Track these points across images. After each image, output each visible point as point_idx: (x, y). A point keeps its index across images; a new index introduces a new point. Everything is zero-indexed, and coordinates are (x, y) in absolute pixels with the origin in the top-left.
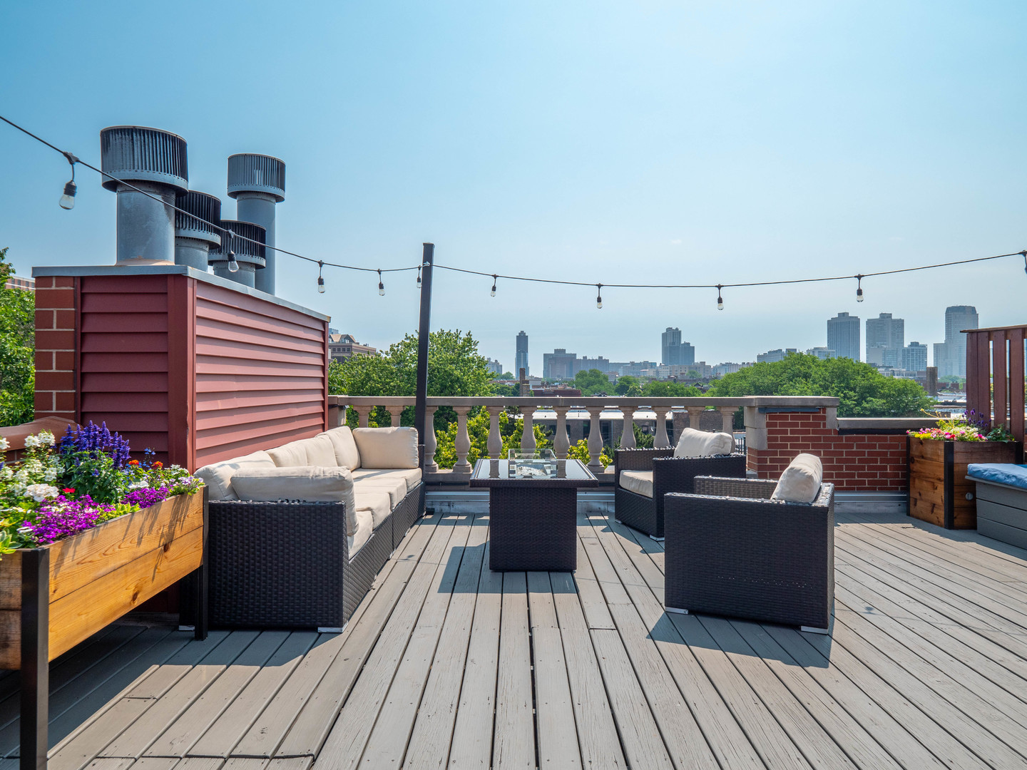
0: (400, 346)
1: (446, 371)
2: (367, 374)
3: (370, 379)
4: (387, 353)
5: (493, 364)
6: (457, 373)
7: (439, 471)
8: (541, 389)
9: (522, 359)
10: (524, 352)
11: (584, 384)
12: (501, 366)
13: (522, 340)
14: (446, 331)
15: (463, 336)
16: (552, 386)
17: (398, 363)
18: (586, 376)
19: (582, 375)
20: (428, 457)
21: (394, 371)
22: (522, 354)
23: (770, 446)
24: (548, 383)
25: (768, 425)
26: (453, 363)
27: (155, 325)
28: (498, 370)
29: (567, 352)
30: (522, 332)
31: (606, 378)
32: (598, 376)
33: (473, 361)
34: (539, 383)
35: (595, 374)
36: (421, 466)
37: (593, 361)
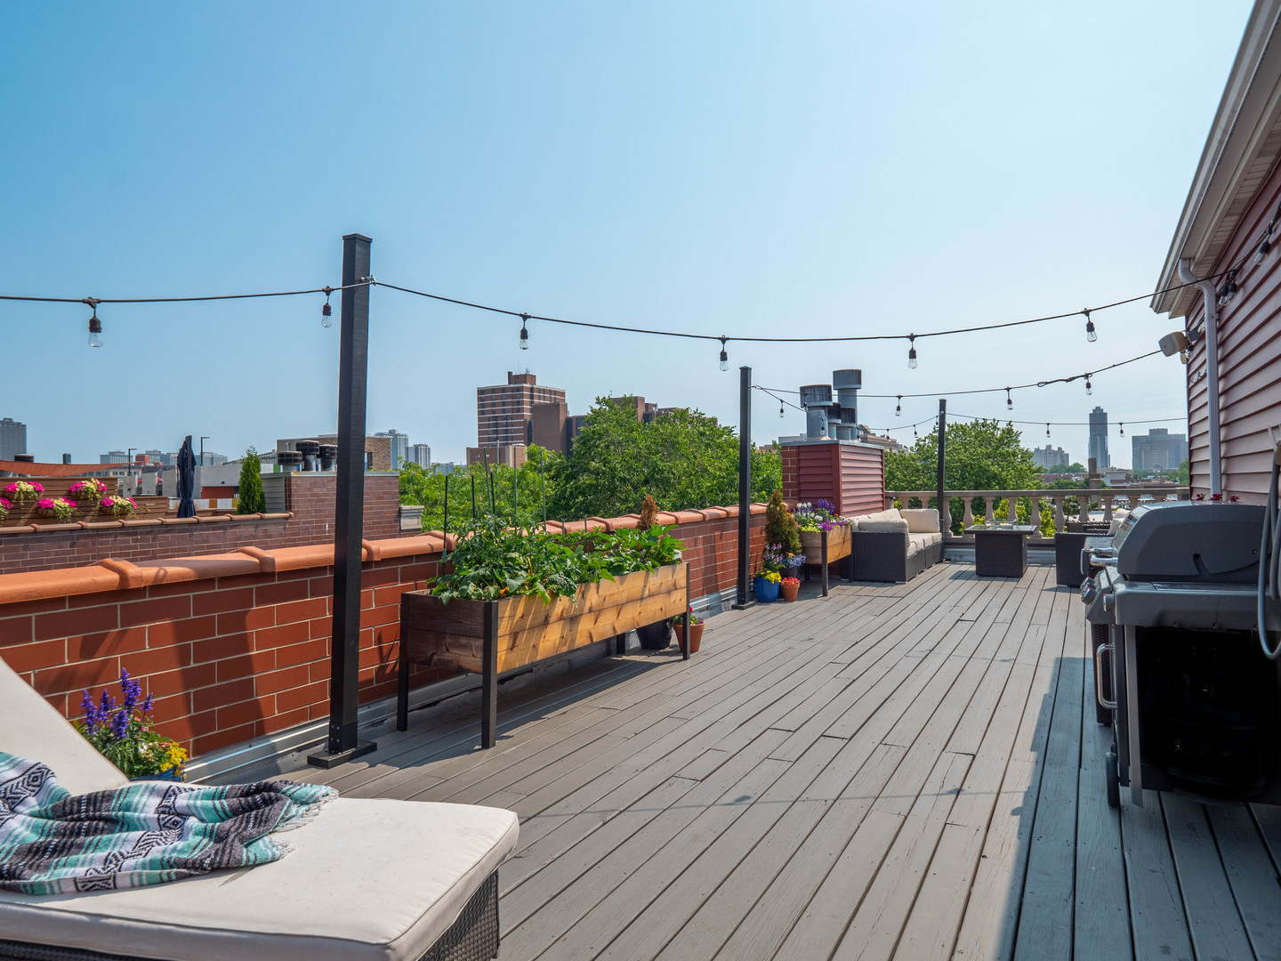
0: (927, 440)
1: (980, 467)
2: (890, 472)
3: (894, 477)
4: (911, 449)
5: (1055, 453)
6: (994, 469)
7: (953, 537)
8: (1125, 484)
9: (1099, 446)
10: (1100, 435)
12: (1067, 455)
13: (1098, 421)
14: (981, 421)
15: (1002, 425)
16: (1142, 481)
17: (925, 460)
20: (946, 528)
21: (920, 468)
22: (1098, 438)
24: (1136, 477)
26: (989, 457)
27: (828, 463)
28: (1063, 461)
29: (1169, 433)
30: (1098, 408)
33: (1014, 454)
34: (1123, 477)
36: (941, 531)
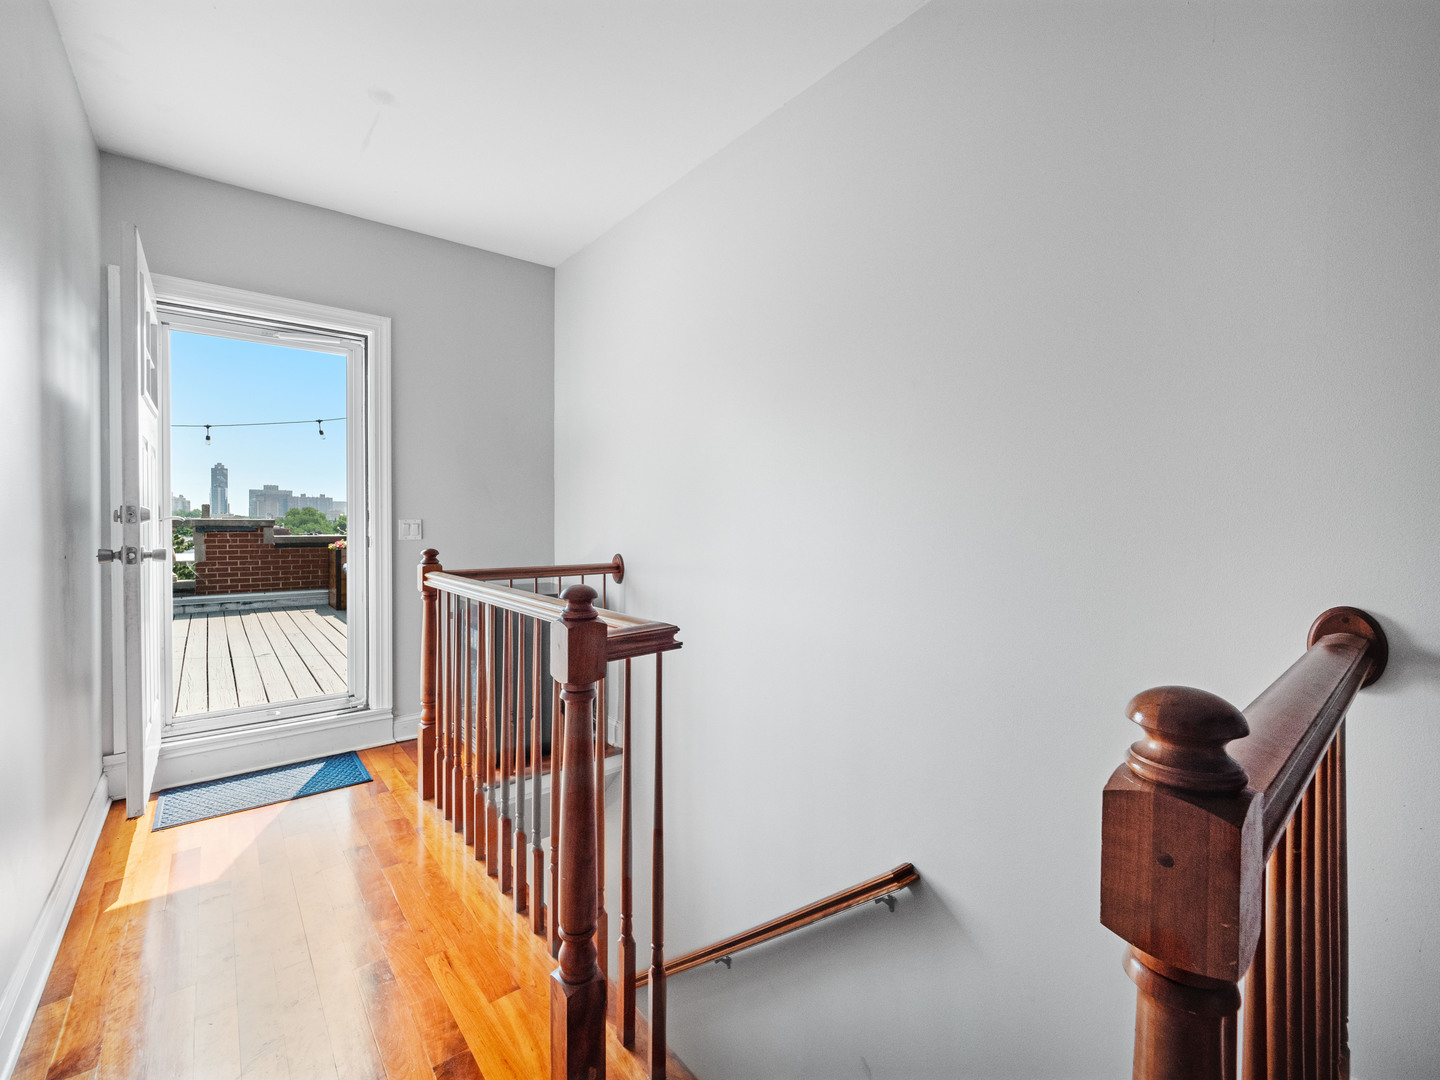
9: (219, 496)
10: (221, 487)
11: (296, 522)
13: (219, 474)
18: (298, 514)
19: (294, 513)
23: (208, 559)
25: (206, 541)
28: (184, 507)
29: (280, 489)
30: (222, 464)
31: (323, 517)
32: (313, 515)
35: (309, 512)
37: (313, 499)
